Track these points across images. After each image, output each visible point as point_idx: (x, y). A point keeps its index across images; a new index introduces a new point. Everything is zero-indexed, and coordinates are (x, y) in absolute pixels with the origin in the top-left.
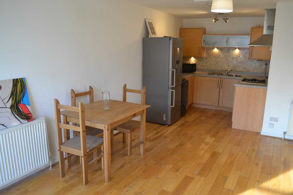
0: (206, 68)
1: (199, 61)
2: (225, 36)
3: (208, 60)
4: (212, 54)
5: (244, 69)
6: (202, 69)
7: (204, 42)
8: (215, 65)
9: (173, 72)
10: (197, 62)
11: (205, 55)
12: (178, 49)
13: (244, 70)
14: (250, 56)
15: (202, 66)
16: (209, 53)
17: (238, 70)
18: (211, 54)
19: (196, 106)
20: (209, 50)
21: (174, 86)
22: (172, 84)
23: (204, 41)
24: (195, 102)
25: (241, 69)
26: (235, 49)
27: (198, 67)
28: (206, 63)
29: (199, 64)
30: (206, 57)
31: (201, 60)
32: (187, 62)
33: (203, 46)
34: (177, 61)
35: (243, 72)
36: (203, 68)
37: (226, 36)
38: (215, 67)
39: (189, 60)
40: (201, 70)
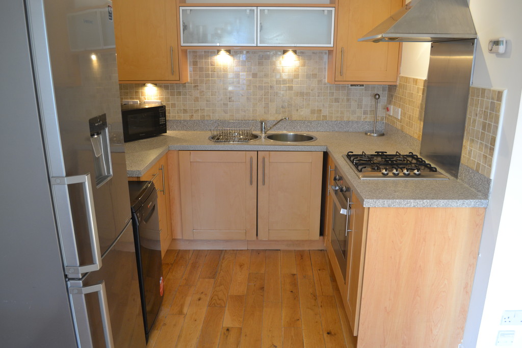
0: (197, 117)
1: (172, 94)
2: (255, 8)
3: (202, 92)
4: (213, 71)
5: (313, 112)
6: (185, 121)
7: (185, 32)
8: (225, 105)
9: (76, 192)
10: (167, 99)
11: (188, 74)
12: (94, 57)
13: (314, 117)
14: (338, 73)
15: (185, 111)
16: (201, 69)
17: (295, 116)
18: (207, 70)
19: (182, 246)
20: (201, 57)
21: (97, 266)
22: (85, 257)
23: (185, 27)
24: (179, 237)
25: (305, 113)
26: (285, 52)
27: (171, 115)
28: (197, 99)
29: (173, 105)
30: (195, 81)
31: (179, 93)
32: (131, 102)
33: (182, 44)
34: (92, 122)
35: (310, 122)
36: (187, 117)
37: (259, 8)
38: (226, 112)
39: (137, 92)
40: (183, 125)
